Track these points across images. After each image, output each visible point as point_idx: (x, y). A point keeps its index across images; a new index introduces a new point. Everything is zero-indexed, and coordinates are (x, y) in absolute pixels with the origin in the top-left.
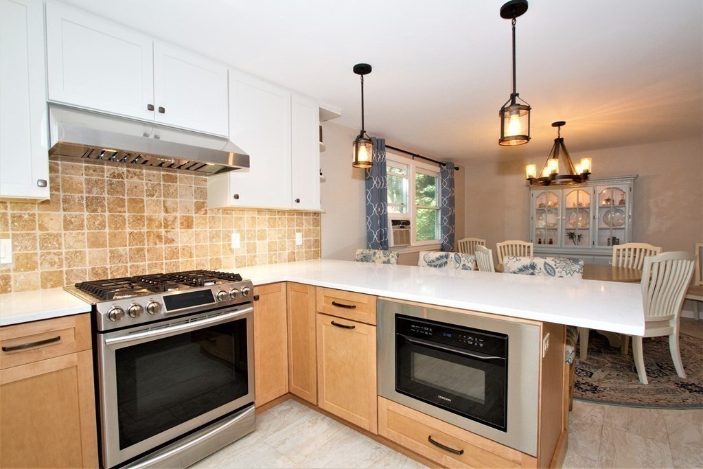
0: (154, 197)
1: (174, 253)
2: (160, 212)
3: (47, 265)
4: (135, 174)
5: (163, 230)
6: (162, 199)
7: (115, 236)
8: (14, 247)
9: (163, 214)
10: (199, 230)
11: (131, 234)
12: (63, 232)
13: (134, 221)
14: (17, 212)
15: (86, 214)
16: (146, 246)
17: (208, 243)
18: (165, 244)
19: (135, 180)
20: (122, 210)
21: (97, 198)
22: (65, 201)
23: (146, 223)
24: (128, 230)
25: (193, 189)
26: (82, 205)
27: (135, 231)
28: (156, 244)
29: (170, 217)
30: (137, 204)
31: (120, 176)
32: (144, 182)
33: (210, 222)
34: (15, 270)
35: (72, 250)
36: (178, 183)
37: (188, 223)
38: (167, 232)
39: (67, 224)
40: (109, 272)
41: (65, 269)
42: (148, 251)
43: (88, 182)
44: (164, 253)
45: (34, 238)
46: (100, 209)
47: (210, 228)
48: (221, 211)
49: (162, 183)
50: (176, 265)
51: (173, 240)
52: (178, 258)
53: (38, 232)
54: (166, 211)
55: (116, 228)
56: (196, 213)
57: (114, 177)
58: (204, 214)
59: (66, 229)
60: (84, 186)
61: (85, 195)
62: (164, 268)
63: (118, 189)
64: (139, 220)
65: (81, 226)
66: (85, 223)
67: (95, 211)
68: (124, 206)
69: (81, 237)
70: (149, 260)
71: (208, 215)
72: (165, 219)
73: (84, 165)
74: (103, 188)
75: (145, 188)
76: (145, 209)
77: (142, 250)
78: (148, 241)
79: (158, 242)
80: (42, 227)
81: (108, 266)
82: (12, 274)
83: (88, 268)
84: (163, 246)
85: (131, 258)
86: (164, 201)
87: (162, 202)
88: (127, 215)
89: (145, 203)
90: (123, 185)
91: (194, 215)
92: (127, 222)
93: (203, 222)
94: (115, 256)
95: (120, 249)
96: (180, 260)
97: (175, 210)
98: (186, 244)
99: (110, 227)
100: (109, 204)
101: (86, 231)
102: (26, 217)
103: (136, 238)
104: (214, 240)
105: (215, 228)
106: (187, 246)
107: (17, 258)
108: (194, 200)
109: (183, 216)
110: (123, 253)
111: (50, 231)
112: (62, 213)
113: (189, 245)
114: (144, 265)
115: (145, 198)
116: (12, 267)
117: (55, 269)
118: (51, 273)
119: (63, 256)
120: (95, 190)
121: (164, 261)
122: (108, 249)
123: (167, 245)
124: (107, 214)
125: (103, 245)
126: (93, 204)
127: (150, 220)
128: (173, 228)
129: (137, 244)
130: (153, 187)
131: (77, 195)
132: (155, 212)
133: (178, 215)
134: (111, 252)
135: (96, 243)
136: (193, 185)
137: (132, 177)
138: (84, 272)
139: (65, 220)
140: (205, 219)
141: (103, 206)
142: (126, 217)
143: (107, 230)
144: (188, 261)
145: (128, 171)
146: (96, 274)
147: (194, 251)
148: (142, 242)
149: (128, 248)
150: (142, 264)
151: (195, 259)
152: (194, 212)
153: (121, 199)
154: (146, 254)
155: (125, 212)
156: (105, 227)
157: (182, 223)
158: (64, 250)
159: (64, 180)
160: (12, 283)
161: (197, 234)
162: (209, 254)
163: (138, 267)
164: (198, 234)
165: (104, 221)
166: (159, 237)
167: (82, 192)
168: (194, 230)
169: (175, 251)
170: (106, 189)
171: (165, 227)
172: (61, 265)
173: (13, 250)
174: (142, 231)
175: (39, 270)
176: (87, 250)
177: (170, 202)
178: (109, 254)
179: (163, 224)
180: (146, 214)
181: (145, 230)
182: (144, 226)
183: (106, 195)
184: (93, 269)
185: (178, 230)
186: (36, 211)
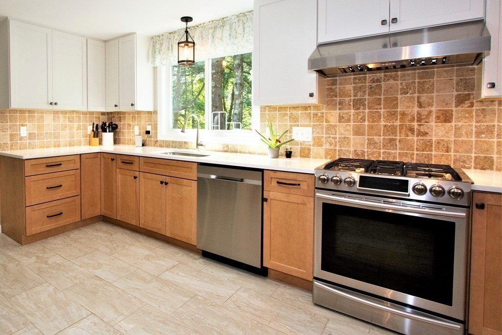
0: (408, 95)
1: (428, 146)
2: (413, 107)
3: (328, 144)
4: (391, 77)
5: (415, 124)
6: (416, 95)
7: (372, 128)
8: (313, 132)
9: (416, 109)
10: (460, 124)
11: (385, 126)
12: (338, 124)
13: (388, 116)
14: (315, 112)
15: (352, 111)
16: (398, 138)
17: (474, 139)
18: (418, 136)
19: (391, 82)
20: (379, 107)
21: (360, 100)
22: (340, 103)
23: (399, 117)
24: (383, 123)
25: (455, 82)
26: (350, 105)
27: (389, 124)
28: (408, 136)
29: (424, 111)
30: (392, 102)
31: (378, 80)
32: (399, 82)
33: (477, 115)
34: (313, 145)
35: (343, 136)
36: (435, 78)
37: (446, 117)
38: (420, 125)
39: (341, 118)
40: (366, 154)
41: (338, 148)
42: (400, 141)
43: (355, 88)
44: (415, 144)
45: (323, 128)
46: (362, 107)
47: (477, 122)
48: (496, 103)
49: (417, 80)
50: (429, 157)
51: (426, 134)
52: (432, 151)
53: (325, 124)
54: (420, 105)
55: (373, 122)
56: (457, 106)
57: (374, 82)
58: (469, 107)
59: (340, 122)
60: (352, 92)
61: (352, 98)
62: (415, 158)
63: (377, 91)
64: (392, 115)
65: (349, 120)
66: (352, 117)
67: (358, 109)
68: (380, 104)
69: (348, 128)
70: (400, 149)
71: (474, 108)
72: (418, 113)
73: (352, 77)
74: (364, 92)
75: (400, 87)
76: (399, 105)
77: (395, 140)
78: (400, 133)
79: (410, 134)
80: (327, 121)
81: (366, 150)
82: (312, 147)
83: (352, 149)
84: (415, 138)
85: (384, 146)
86: (418, 98)
87: (416, 99)
88: (382, 111)
89: (399, 100)
90: (380, 87)
91: (454, 109)
92: (382, 117)
93: (467, 115)
94: (371, 143)
95: (376, 138)
96: (434, 153)
97: (430, 105)
98: (441, 139)
99: (368, 120)
100: (369, 103)
101: (352, 123)
102: (319, 114)
103: (390, 130)
104: (483, 136)
105: (486, 122)
106: (443, 140)
107: (314, 139)
108: (455, 93)
109: (440, 110)
110: (378, 141)
111: (331, 123)
112: (338, 111)
113: (446, 139)
114: (395, 153)
115: (399, 96)
116: (312, 143)
117: (332, 147)
118: (330, 150)
119: (338, 139)
120: (359, 94)
121: (415, 152)
122: (366, 137)
123: (420, 137)
124: (367, 111)
125: (363, 134)
126: (358, 104)
127: (403, 114)
128: (427, 122)
129: (389, 135)
130: (408, 85)
131: (347, 99)
132: (408, 107)
133: (434, 109)
134: (369, 139)
135: (358, 132)
136: (455, 78)
137: (388, 80)
138: (349, 152)
139: (339, 116)
140: (470, 113)
141: (364, 105)
142: (382, 113)
143: (366, 123)
144: (443, 155)
145: (385, 76)
146: (357, 154)
147: (452, 146)
148: (395, 133)
149: (382, 137)
150: (393, 152)
151: (452, 154)
152: (454, 105)
153: (378, 99)
154: (398, 143)
155: (381, 109)
156: (365, 120)
157: (438, 117)
158: (338, 136)
159: (340, 89)
160: (311, 153)
161: (457, 129)
162: (474, 150)
163: (389, 154)
164: (459, 129)
165: (364, 116)
166: (412, 130)
167: (351, 96)
168: (453, 124)
169: (428, 143)
170: (367, 92)
171: (418, 121)
172: (336, 146)
173: (313, 133)
174: (395, 124)
175: (324, 147)
176: (352, 137)
177: (424, 98)
178: (367, 141)
179: (416, 118)
180: (399, 110)
181: (398, 123)
182: (397, 120)
183: (367, 97)
184: (355, 151)
185: (433, 124)
186: (324, 111)
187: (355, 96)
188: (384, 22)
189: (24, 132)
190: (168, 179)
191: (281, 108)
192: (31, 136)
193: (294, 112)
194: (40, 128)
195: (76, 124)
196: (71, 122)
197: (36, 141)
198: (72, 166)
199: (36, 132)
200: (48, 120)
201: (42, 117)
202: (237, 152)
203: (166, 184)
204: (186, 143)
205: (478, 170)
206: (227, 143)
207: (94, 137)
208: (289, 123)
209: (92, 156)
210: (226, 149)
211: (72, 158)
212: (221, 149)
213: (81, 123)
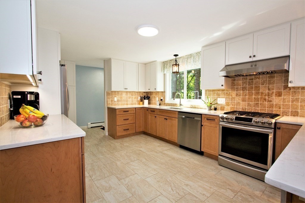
0: (264, 85)
1: (271, 106)
2: (266, 90)
3: (232, 105)
4: (257, 78)
5: (267, 97)
6: (267, 85)
7: (249, 98)
8: (226, 100)
9: (267, 91)
10: (285, 97)
11: (255, 98)
12: (236, 97)
13: (256, 94)
14: (227, 92)
15: (242, 92)
16: (260, 103)
17: (290, 104)
18: (268, 102)
19: (257, 80)
20: (252, 90)
21: (245, 87)
22: (237, 89)
23: (260, 94)
24: (254, 97)
25: (283, 80)
26: (241, 89)
27: (256, 97)
28: (263, 102)
29: (271, 92)
30: (257, 88)
31: (252, 79)
32: (261, 80)
33: (292, 94)
34: (226, 106)
35: (237, 102)
36: (275, 78)
37: (279, 94)
38: (268, 98)
39: (237, 95)
40: (247, 109)
41: (235, 107)
42: (260, 104)
43: (243, 82)
44: (267, 106)
45: (229, 98)
46: (245, 90)
47: (292, 96)
48: (300, 89)
49: (268, 79)
50: (272, 111)
51: (271, 101)
52: (273, 108)
53: (230, 97)
54: (269, 90)
55: (250, 96)
56: (284, 90)
57: (250, 80)
58: (289, 90)
59: (236, 96)
60: (242, 84)
61: (242, 86)
62: (266, 111)
63: (251, 83)
64: (258, 93)
65: (240, 95)
66: (241, 94)
67: (244, 91)
68: (253, 89)
69: (240, 98)
70: (260, 107)
71: (291, 91)
72: (268, 93)
73: (242, 78)
74: (247, 84)
75: (261, 82)
76: (260, 89)
77: (258, 104)
78: (261, 101)
79: (264, 101)
80: (231, 96)
81: (247, 108)
82: (225, 106)
83: (241, 107)
84: (267, 103)
85: (254, 106)
86: (268, 86)
87: (267, 87)
88: (253, 92)
89: (260, 87)
90: (253, 82)
91: (283, 91)
92: (253, 94)
93: (288, 94)
94: (249, 105)
95: (251, 103)
96: (274, 109)
97: (273, 89)
98: (277, 103)
99: (248, 96)
100: (248, 88)
101: (241, 97)
102: (228, 93)
103: (257, 100)
104: (295, 102)
105: (296, 96)
106: (278, 104)
107: (226, 103)
108: (283, 84)
109: (277, 92)
110: (251, 104)
111: (233, 97)
112: (236, 92)
113: (279, 103)
114: (259, 109)
115: (260, 86)
116: (225, 105)
117: (233, 106)
118: (232, 107)
119: (235, 104)
120: (244, 85)
121: (267, 109)
122: (247, 102)
123: (268, 103)
124: (247, 92)
125: (246, 101)
126: (244, 89)
127: (262, 93)
128: (271, 96)
129: (256, 102)
130: (264, 81)
131: (240, 87)
132: (264, 90)
133: (274, 91)
134: (248, 103)
135: (244, 100)
136: (283, 78)
137: (256, 79)
138: (240, 108)
139: (236, 94)
140: (289, 93)
141: (246, 89)
142: (253, 93)
143: (247, 97)
144: (278, 110)
145: (255, 77)
146: (243, 109)
147: (282, 106)
148: (258, 101)
149: (253, 103)
150: (258, 108)
151: (282, 109)
152: (283, 90)
153: (252, 87)
154: (259, 105)
155: (253, 91)
156: (246, 95)
157: (276, 94)
158: (236, 102)
159: (237, 83)
160: (225, 109)
161: (284, 99)
162: (290, 108)
163: (256, 109)
164: (285, 99)
165: (246, 94)
166: (265, 100)
167: (241, 86)
168: (282, 97)
169: (272, 105)
170: (248, 84)
171: (268, 96)
172: (235, 106)
173: (225, 101)
174: (259, 97)
175: (230, 106)
176: (241, 102)
177: (271, 86)
178: (247, 104)
179: (267, 95)
180: (260, 91)
181: (260, 97)
182: (259, 95)
183: (247, 86)
184: (242, 108)
185: (274, 97)
186: (230, 92)
187: (243, 86)
188: (250, 57)
189: (116, 99)
190: (167, 118)
191: (213, 91)
192: (118, 101)
193: (218, 92)
194: (121, 98)
195: (134, 97)
196: (132, 95)
197: (120, 102)
198: (132, 112)
199: (120, 99)
200: (124, 95)
201: (122, 94)
202: (196, 108)
203: (167, 119)
204: (176, 104)
205: (292, 116)
206: (192, 104)
207: (141, 101)
208: (216, 97)
209: (139, 108)
210: (191, 107)
211: (132, 109)
212: (190, 107)
213: (136, 96)
